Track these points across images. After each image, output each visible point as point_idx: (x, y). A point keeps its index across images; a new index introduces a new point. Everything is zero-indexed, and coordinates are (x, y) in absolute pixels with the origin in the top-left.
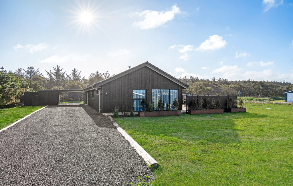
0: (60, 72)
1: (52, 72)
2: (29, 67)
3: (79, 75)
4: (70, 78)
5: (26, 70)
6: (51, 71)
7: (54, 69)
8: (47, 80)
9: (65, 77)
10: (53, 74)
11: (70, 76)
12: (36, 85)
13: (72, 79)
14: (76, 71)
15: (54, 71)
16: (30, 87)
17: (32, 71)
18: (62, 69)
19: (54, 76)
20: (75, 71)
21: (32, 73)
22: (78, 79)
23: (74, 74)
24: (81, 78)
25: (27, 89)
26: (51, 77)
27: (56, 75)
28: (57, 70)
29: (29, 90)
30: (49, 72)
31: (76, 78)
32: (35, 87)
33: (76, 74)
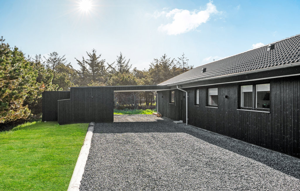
0: (98, 59)
1: (86, 60)
2: (52, 53)
3: (127, 64)
4: (114, 69)
5: (48, 57)
6: (83, 58)
7: (89, 55)
8: (79, 73)
9: (106, 68)
10: (87, 62)
11: (113, 66)
12: (64, 79)
13: (116, 70)
14: (123, 57)
15: (89, 58)
16: (54, 82)
17: (55, 59)
18: (100, 55)
19: (88, 67)
20: (121, 58)
21: (55, 62)
22: (127, 71)
23: (120, 62)
24: (131, 70)
25: (49, 85)
26: (84, 68)
27: (91, 65)
28: (94, 57)
29: (51, 88)
30: (81, 61)
31: (124, 70)
32: (61, 82)
33: (122, 62)
